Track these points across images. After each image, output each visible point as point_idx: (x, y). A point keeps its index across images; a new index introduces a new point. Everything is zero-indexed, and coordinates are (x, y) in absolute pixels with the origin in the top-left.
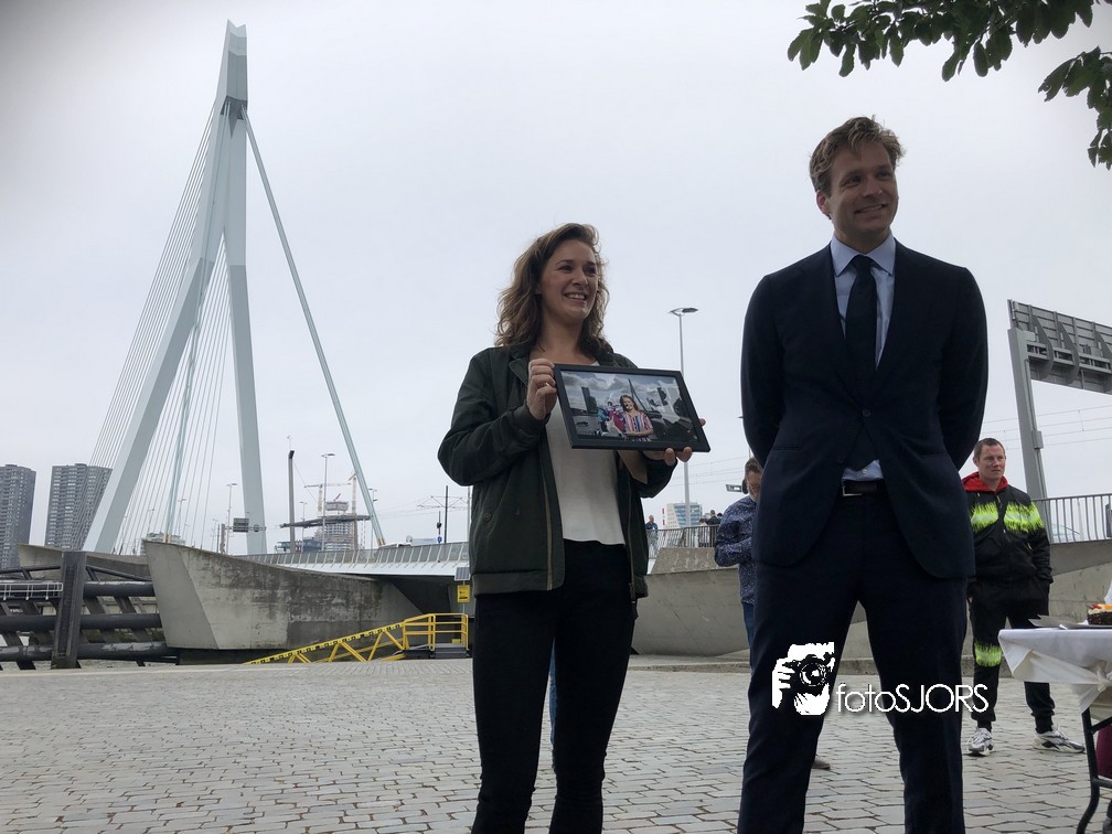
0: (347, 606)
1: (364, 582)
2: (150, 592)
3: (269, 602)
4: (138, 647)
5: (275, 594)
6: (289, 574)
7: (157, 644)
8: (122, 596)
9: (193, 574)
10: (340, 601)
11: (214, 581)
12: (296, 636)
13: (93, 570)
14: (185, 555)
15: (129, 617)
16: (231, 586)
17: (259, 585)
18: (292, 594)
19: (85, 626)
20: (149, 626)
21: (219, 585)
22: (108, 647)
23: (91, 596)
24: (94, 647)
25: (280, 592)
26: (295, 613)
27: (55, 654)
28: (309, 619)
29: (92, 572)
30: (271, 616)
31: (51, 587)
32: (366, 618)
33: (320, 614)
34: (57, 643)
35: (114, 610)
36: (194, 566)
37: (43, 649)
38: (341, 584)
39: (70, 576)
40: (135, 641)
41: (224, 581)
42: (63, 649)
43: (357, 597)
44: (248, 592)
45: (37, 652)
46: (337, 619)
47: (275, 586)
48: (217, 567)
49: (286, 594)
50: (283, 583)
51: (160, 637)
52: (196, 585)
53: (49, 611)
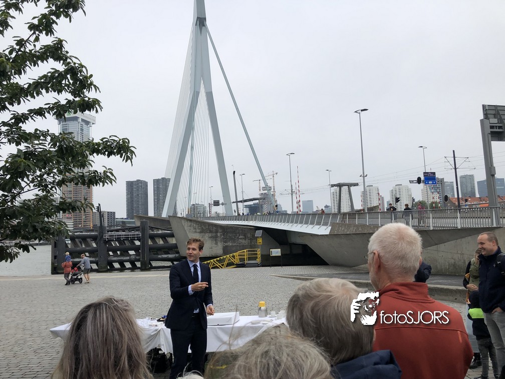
0: (245, 239)
1: (251, 229)
2: (172, 236)
3: (214, 238)
4: (170, 256)
5: (217, 235)
6: (221, 227)
7: (177, 255)
8: (163, 237)
9: (186, 229)
10: (242, 237)
11: (194, 231)
12: (226, 251)
13: (152, 227)
14: (183, 221)
15: (166, 245)
16: (200, 232)
17: (211, 232)
18: (224, 235)
19: (151, 249)
20: (174, 248)
21: (196, 232)
22: (160, 256)
23: (152, 237)
24: (155, 256)
25: (219, 234)
26: (225, 242)
27: (141, 259)
28: (231, 244)
29: (152, 228)
30: (216, 244)
31: (137, 235)
32: (253, 243)
33: (235, 242)
34: (141, 256)
35: (161, 242)
36: (186, 225)
37: (137, 258)
38: (242, 230)
39: (143, 231)
40: (169, 254)
41: (198, 231)
42: (144, 258)
43: (249, 235)
44: (207, 234)
45: (136, 259)
46: (242, 244)
47: (217, 232)
48: (195, 225)
49: (221, 235)
50: (220, 231)
51: (178, 252)
52: (188, 232)
53: (137, 243)
